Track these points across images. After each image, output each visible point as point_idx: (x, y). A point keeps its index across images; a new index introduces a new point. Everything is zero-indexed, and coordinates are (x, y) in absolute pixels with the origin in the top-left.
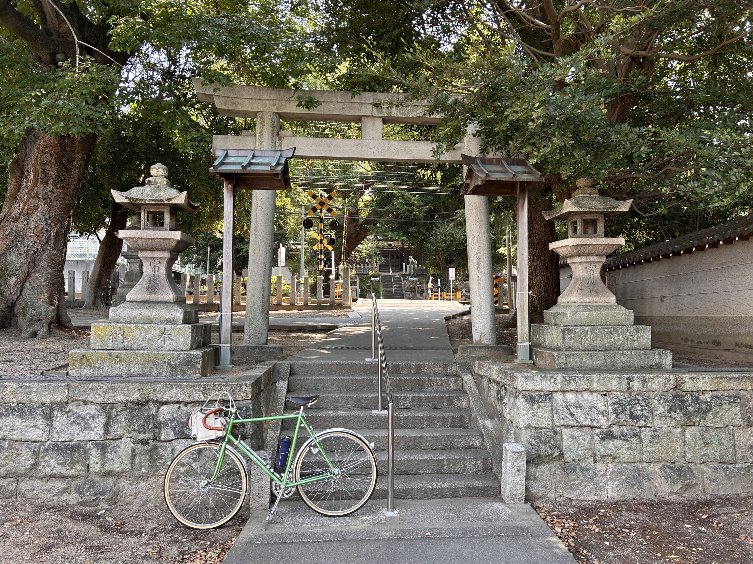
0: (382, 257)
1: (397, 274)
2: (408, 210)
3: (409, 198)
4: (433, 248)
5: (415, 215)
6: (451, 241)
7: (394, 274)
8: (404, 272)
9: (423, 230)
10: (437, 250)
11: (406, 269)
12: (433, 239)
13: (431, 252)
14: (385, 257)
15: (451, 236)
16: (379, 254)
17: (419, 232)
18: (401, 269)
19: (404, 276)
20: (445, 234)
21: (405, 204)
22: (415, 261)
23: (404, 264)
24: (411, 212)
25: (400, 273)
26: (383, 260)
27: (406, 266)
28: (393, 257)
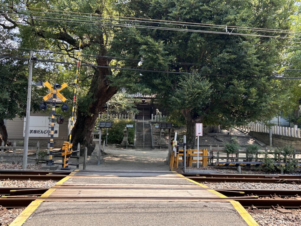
0: (136, 110)
1: (147, 122)
2: (152, 59)
3: (153, 45)
4: (179, 101)
5: (160, 64)
6: (199, 93)
7: (145, 121)
8: (152, 120)
9: (168, 82)
10: (183, 104)
11: (154, 118)
12: (178, 92)
13: (176, 105)
14: (139, 109)
15: (198, 89)
16: (135, 107)
17: (164, 84)
18: (151, 118)
19: (153, 123)
20: (193, 86)
21: (149, 52)
22: (160, 113)
23: (152, 115)
24: (155, 60)
25: (150, 120)
26: (138, 111)
27: (154, 116)
28: (145, 109)
